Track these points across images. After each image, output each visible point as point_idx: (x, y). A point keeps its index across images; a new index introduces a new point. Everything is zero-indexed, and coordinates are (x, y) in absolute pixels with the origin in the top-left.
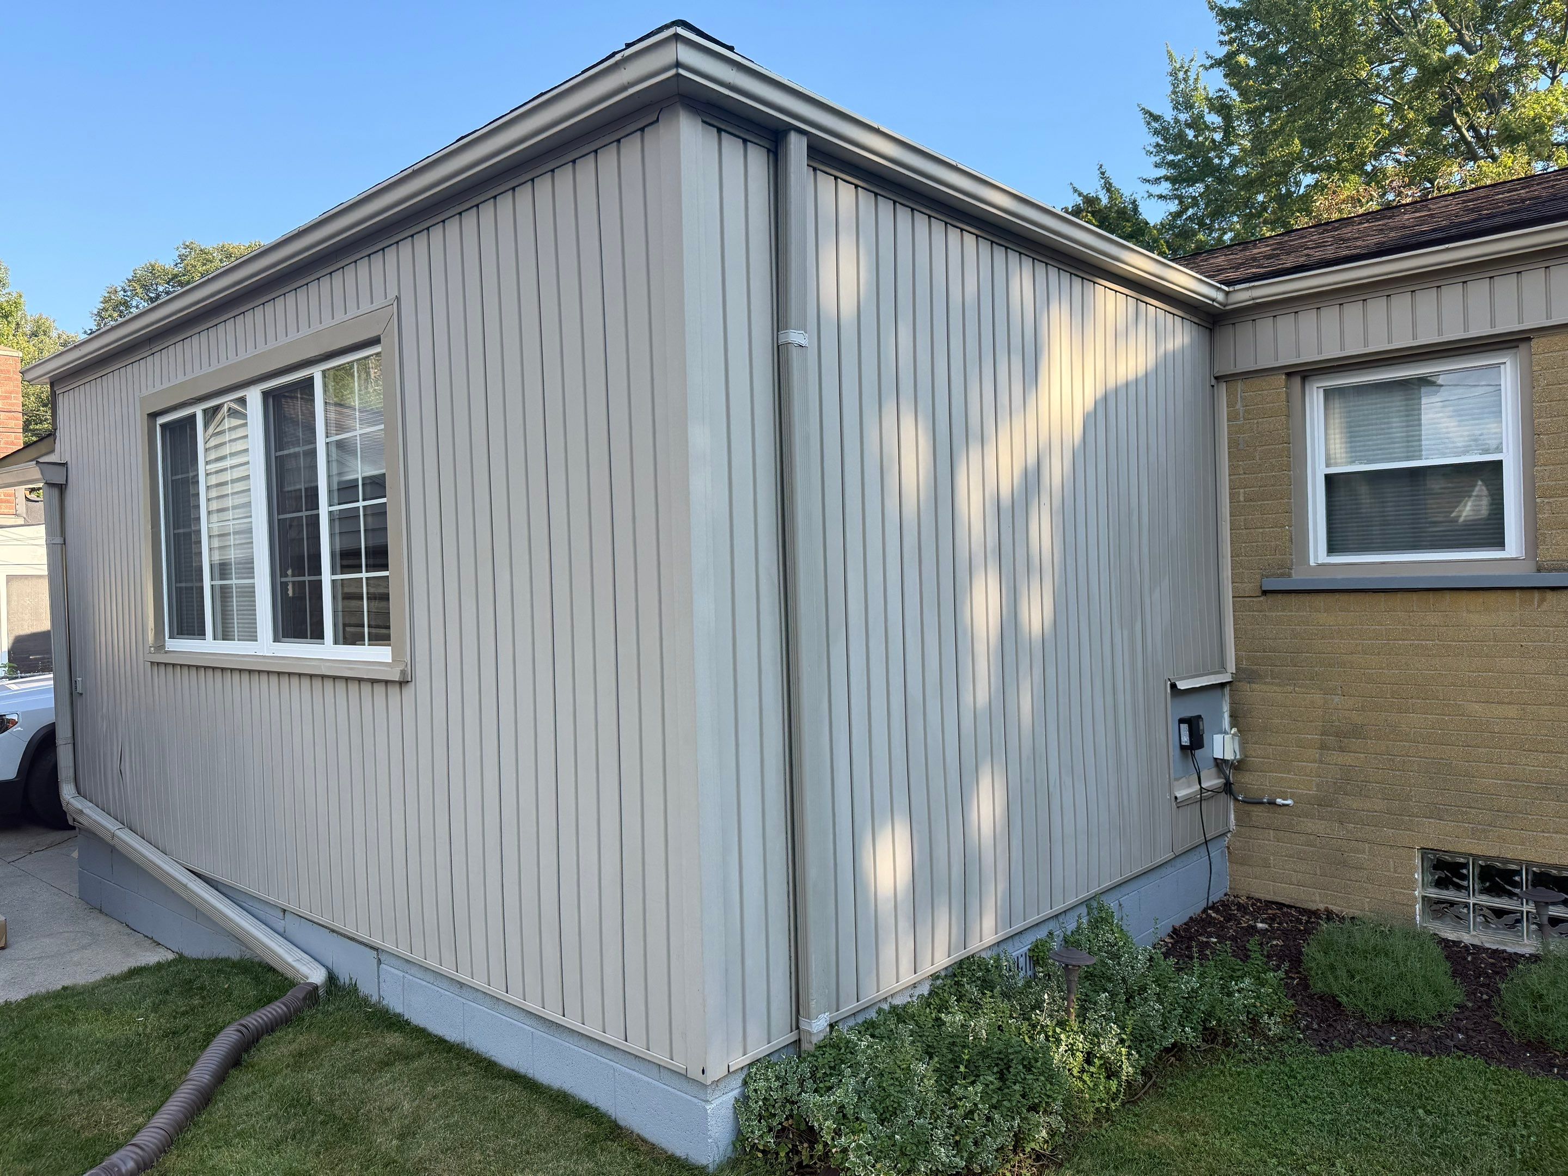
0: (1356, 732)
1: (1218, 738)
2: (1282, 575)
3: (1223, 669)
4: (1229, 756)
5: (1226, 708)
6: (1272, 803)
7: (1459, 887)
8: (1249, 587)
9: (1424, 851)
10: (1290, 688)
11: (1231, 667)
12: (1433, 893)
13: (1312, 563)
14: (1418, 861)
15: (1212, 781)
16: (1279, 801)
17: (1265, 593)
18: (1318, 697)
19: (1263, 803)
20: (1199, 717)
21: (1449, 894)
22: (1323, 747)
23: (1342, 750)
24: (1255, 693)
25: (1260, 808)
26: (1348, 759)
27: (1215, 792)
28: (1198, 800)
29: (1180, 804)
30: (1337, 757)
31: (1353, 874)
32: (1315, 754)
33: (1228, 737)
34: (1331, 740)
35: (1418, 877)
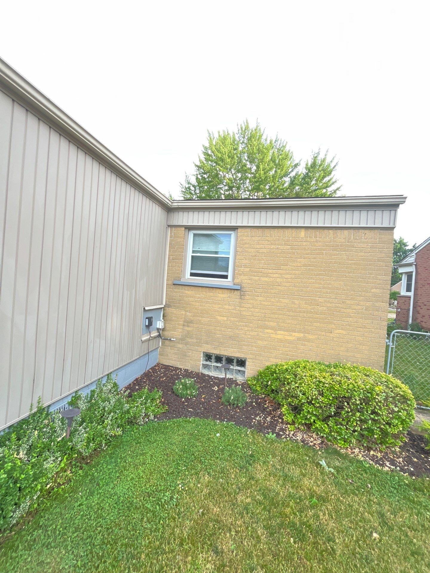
0: (192, 322)
1: (158, 322)
2: (178, 280)
3: (162, 304)
4: (161, 327)
5: (162, 314)
6: (170, 340)
7: (210, 361)
8: (170, 282)
9: (204, 352)
10: (177, 310)
11: (164, 303)
12: (205, 363)
13: (186, 278)
14: (202, 355)
15: (154, 334)
16: (172, 339)
17: (174, 284)
18: (184, 313)
19: (167, 340)
20: (152, 317)
21: (208, 363)
22: (184, 325)
23: (188, 326)
24: (169, 310)
25: (167, 341)
26: (189, 329)
27: (155, 337)
28: (149, 340)
29: (143, 342)
30: (186, 328)
31: (188, 358)
32: (182, 327)
33: (161, 322)
34: (186, 324)
35: (202, 359)
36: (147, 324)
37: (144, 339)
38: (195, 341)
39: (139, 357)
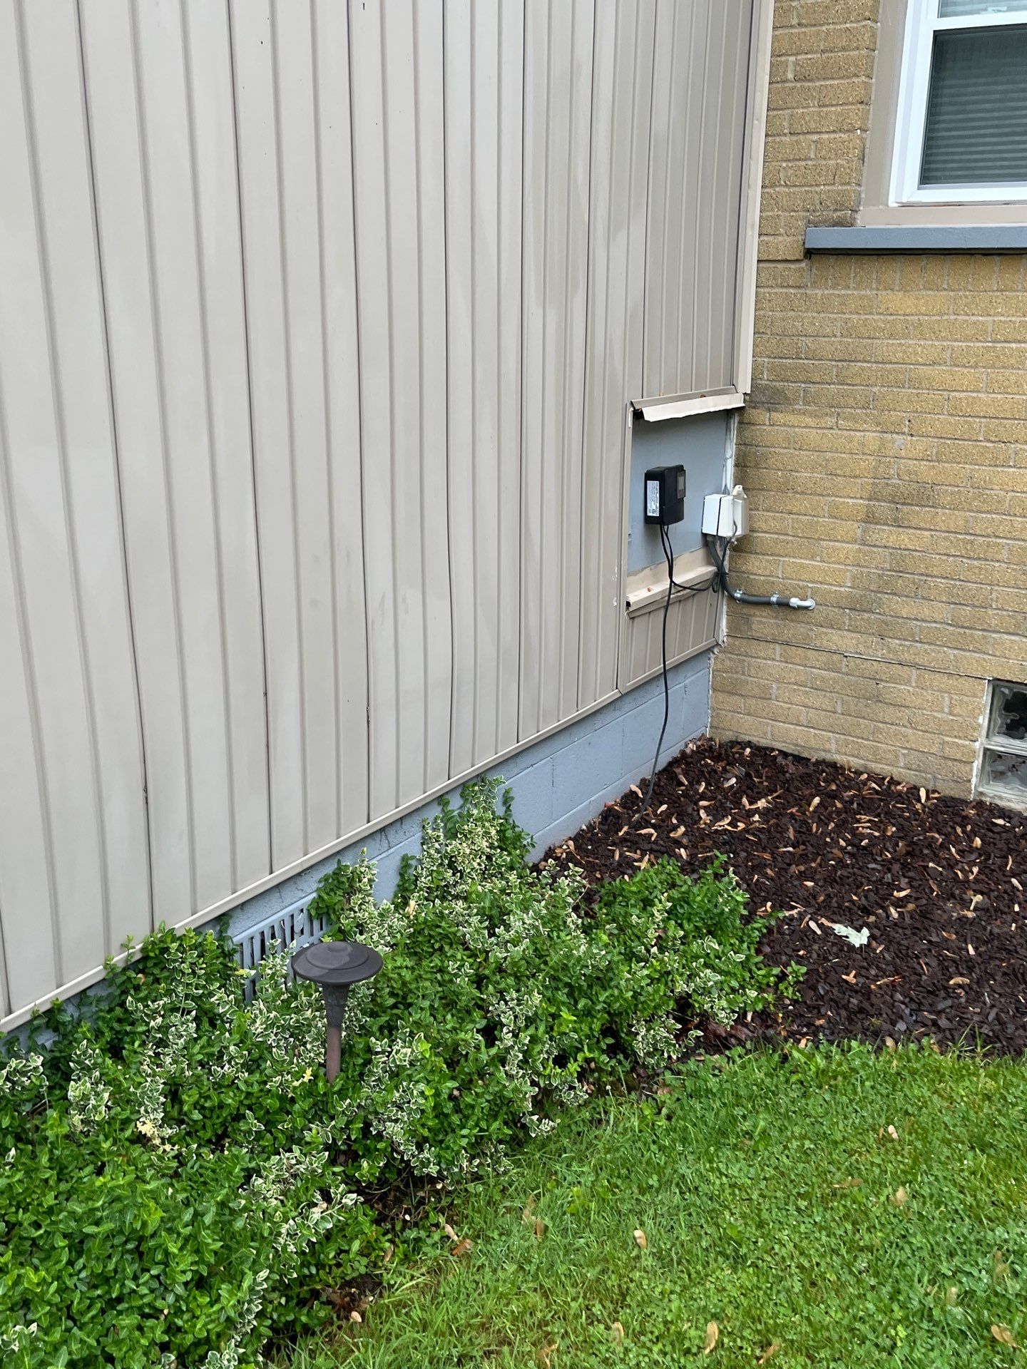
0: (922, 496)
1: (712, 500)
2: (839, 223)
3: (731, 385)
4: (726, 532)
5: (731, 451)
6: (784, 605)
8: (787, 245)
9: (997, 684)
10: (830, 421)
11: (745, 385)
12: (1003, 744)
13: (892, 203)
14: (986, 699)
15: (692, 570)
16: (795, 601)
17: (810, 253)
18: (872, 438)
19: (769, 604)
20: (680, 470)
21: (1022, 747)
22: (870, 519)
23: (897, 524)
24: (776, 427)
25: (766, 611)
26: (904, 538)
27: (695, 590)
28: (665, 605)
29: (634, 613)
30: (888, 535)
31: (890, 713)
32: (856, 529)
33: (727, 500)
34: (883, 508)
35: (983, 720)
36: (654, 508)
37: (637, 595)
38: (942, 611)
39: (612, 694)
